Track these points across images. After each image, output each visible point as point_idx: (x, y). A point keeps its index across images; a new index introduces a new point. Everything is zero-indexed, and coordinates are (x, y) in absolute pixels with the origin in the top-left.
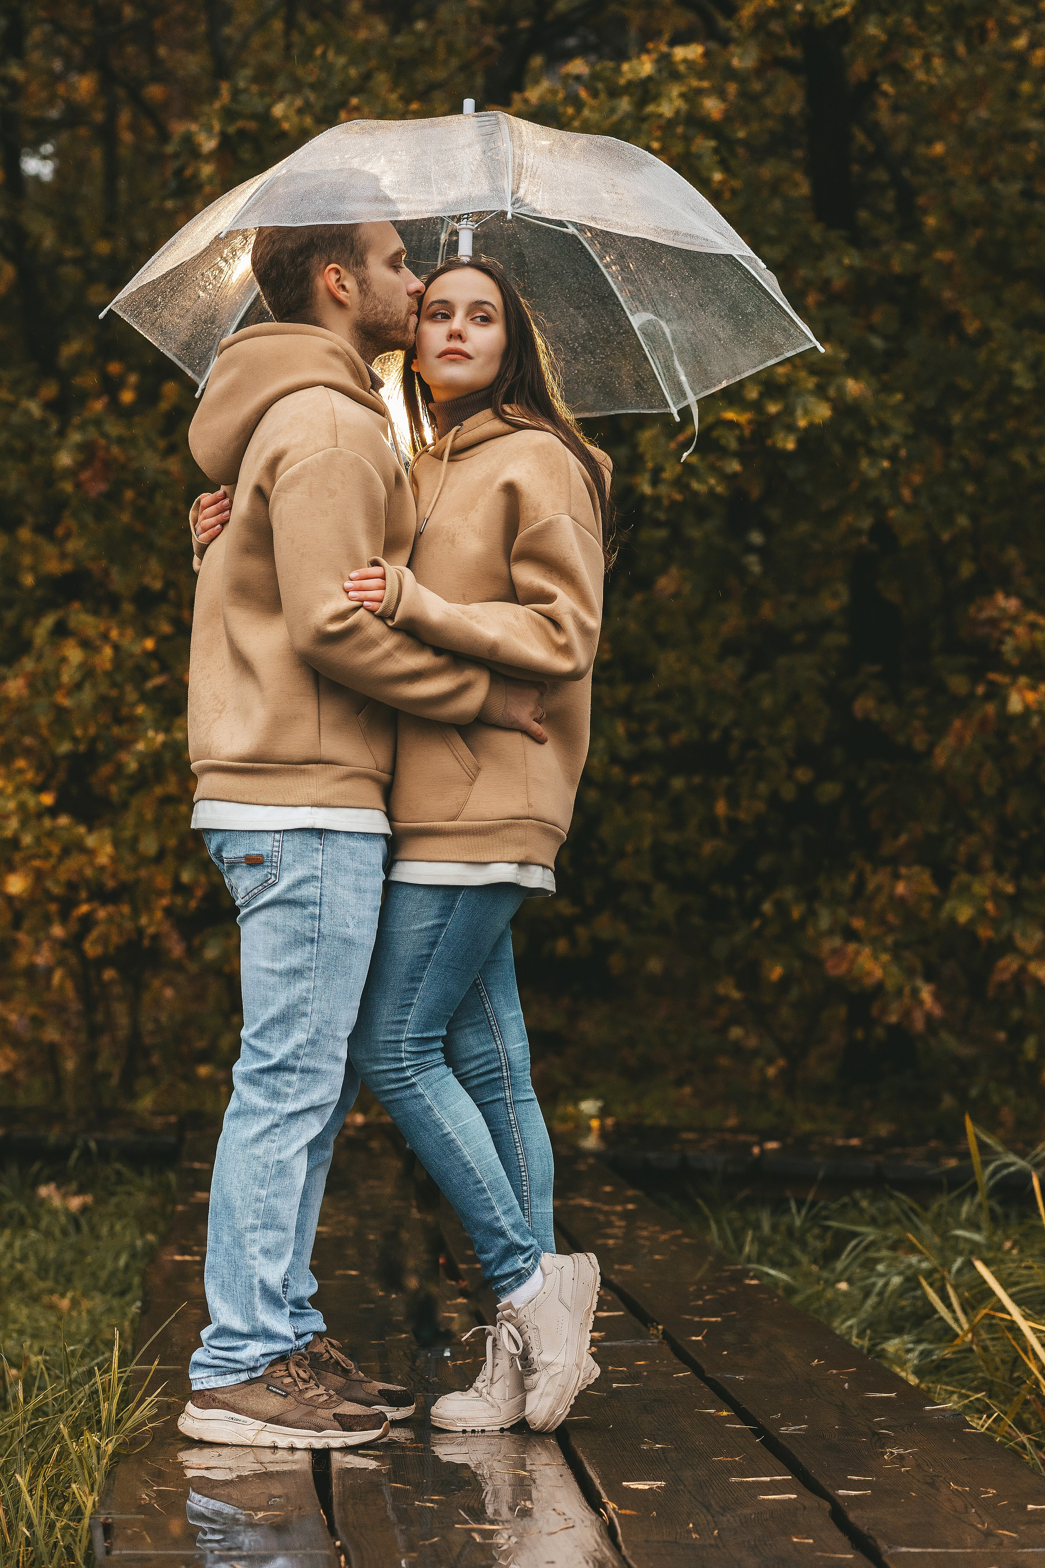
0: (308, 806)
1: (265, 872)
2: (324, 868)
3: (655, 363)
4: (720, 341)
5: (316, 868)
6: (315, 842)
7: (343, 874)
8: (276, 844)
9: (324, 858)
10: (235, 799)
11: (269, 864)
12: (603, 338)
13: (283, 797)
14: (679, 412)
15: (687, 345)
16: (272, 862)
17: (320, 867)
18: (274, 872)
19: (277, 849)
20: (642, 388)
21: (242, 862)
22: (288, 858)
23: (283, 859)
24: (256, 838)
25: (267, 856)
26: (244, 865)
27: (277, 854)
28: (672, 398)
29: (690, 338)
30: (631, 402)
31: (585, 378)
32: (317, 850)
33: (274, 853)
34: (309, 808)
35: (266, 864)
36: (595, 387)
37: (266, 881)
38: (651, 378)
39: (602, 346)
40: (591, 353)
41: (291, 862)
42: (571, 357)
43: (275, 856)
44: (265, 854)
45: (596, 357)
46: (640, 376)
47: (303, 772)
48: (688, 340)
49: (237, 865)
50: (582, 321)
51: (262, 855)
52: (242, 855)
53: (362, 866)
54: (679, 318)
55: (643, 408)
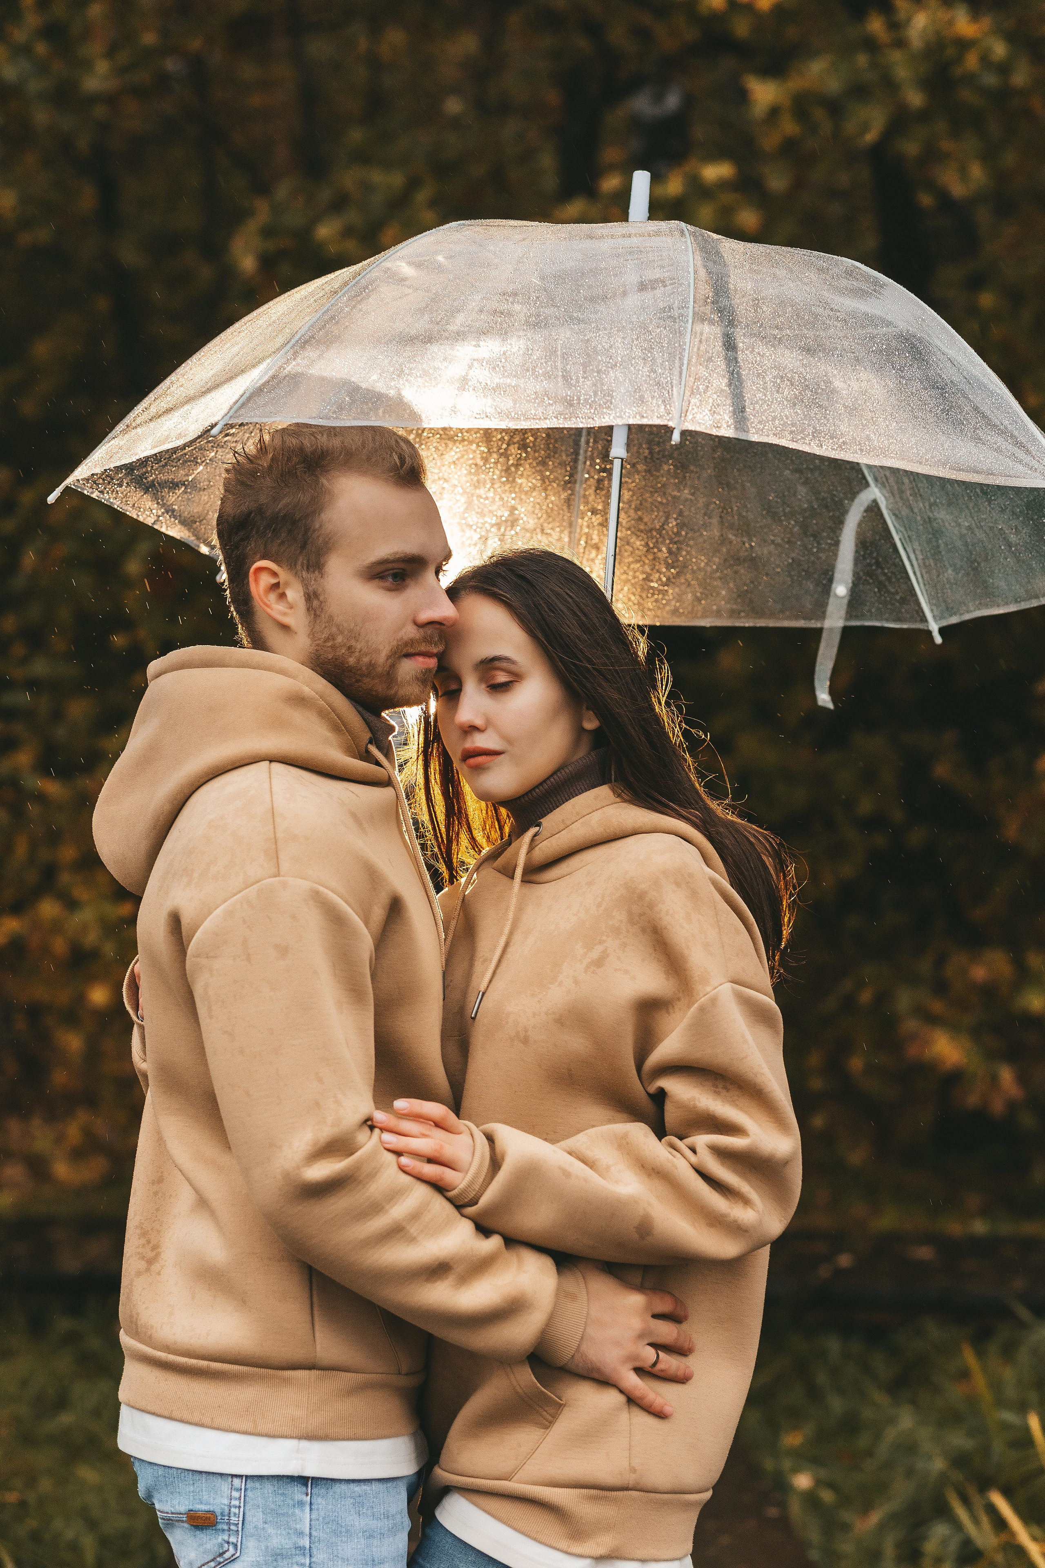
0: (291, 1437)
1: (220, 1540)
2: (314, 1533)
3: (909, 557)
4: (1010, 547)
5: (301, 1534)
6: (298, 1493)
7: (345, 1539)
8: (236, 1494)
9: (313, 1517)
10: (179, 1416)
11: (226, 1527)
12: (833, 516)
13: (254, 1421)
14: (942, 631)
15: (959, 543)
16: (229, 1524)
17: (307, 1531)
18: (233, 1539)
19: (236, 1503)
20: (888, 591)
21: (182, 1521)
22: (255, 1518)
23: (248, 1518)
24: (203, 1483)
25: (222, 1514)
26: (186, 1525)
27: (237, 1511)
28: (932, 611)
29: (965, 535)
30: (869, 611)
31: (803, 570)
32: (301, 1504)
33: (233, 1510)
34: (293, 1443)
35: (220, 1527)
36: (817, 585)
37: (221, 1555)
38: (902, 578)
39: (830, 528)
40: (815, 536)
41: (261, 1525)
42: (783, 539)
43: (235, 1514)
44: (218, 1511)
45: (822, 542)
46: (885, 574)
47: (286, 1380)
48: (962, 536)
49: (177, 1524)
50: (802, 490)
51: (213, 1513)
52: (183, 1509)
53: (375, 1522)
54: (949, 504)
55: (887, 620)
